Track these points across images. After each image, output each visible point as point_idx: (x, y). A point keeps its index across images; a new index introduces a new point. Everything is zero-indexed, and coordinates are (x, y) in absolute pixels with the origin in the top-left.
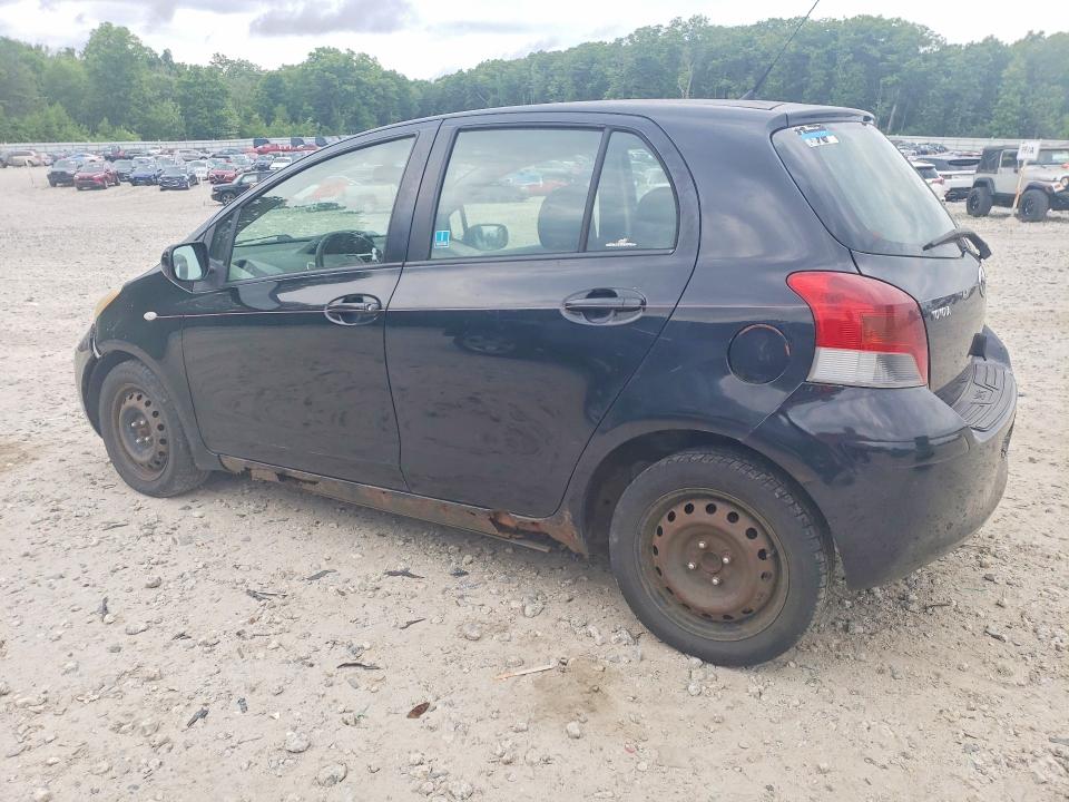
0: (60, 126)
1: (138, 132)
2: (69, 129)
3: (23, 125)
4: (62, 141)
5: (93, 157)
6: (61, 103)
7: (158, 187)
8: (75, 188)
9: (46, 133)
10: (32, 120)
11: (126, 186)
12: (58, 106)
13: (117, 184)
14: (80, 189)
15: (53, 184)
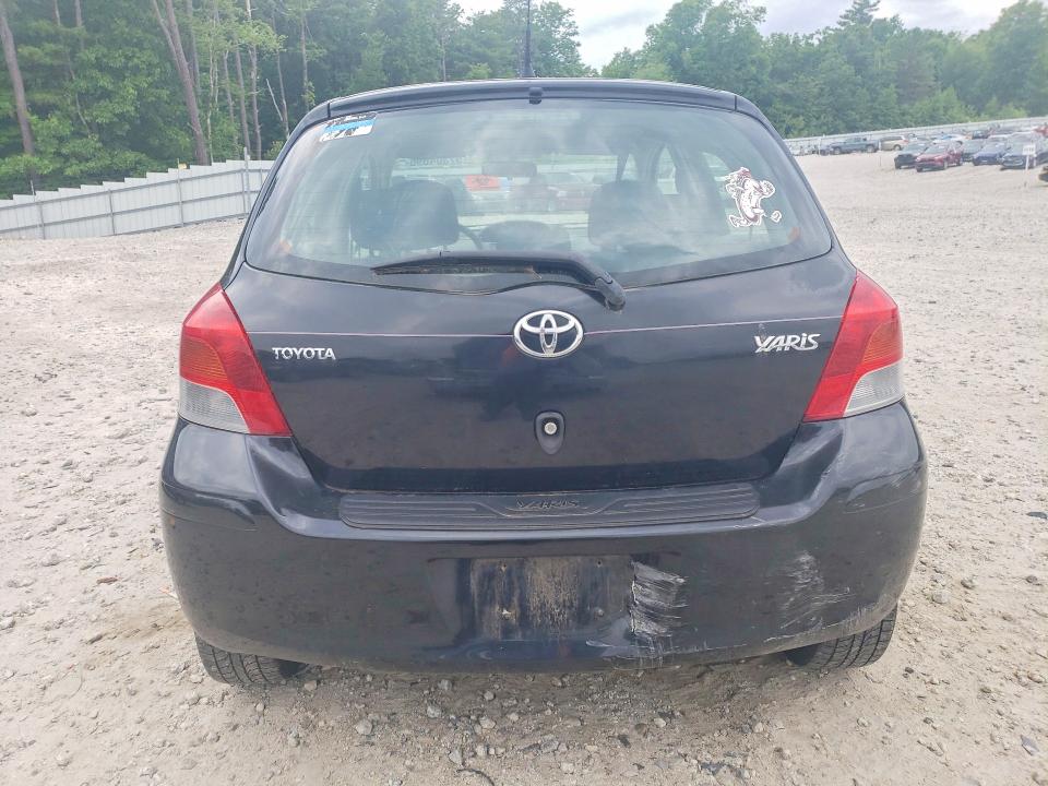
0: (946, 109)
1: (1026, 108)
2: (954, 112)
3: (911, 111)
4: (945, 123)
5: (960, 138)
6: (955, 86)
7: (1000, 166)
8: (915, 170)
9: (932, 117)
10: (922, 105)
11: (967, 166)
12: (951, 90)
13: (959, 165)
14: (919, 171)
15: (898, 167)
